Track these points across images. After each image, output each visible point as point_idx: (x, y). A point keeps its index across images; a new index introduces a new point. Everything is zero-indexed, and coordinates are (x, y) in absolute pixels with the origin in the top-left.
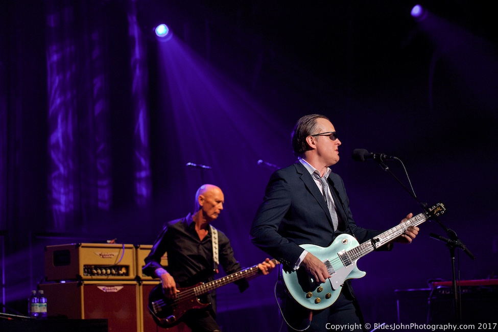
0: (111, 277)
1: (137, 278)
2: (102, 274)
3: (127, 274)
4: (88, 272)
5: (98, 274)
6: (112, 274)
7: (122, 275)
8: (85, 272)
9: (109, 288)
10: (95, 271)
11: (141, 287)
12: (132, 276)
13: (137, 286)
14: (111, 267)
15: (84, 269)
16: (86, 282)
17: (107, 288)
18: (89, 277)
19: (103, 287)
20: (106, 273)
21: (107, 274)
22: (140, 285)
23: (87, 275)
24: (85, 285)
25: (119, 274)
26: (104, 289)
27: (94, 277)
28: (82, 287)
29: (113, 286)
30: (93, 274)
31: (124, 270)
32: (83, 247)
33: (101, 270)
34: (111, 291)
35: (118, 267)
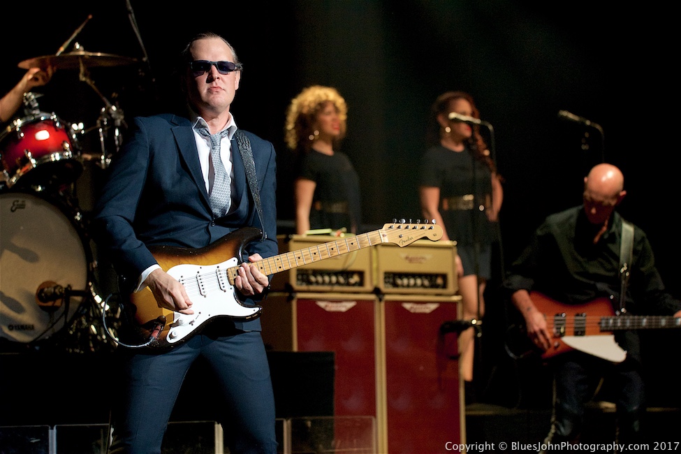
0: (337, 288)
1: (377, 291)
2: (323, 283)
3: (361, 283)
4: (303, 280)
5: (317, 283)
6: (338, 283)
7: (354, 285)
8: (298, 279)
9: (334, 305)
10: (313, 279)
11: (383, 304)
12: (368, 286)
13: (377, 304)
14: (337, 273)
15: (298, 275)
16: (300, 295)
18: (304, 287)
19: (326, 303)
21: (330, 283)
22: (380, 300)
23: (301, 284)
24: (300, 300)
25: (348, 284)
26: (326, 306)
27: (312, 288)
28: (294, 304)
29: (340, 302)
30: (309, 283)
31: (355, 279)
32: (295, 241)
33: (323, 277)
34: (338, 309)
35: (347, 274)
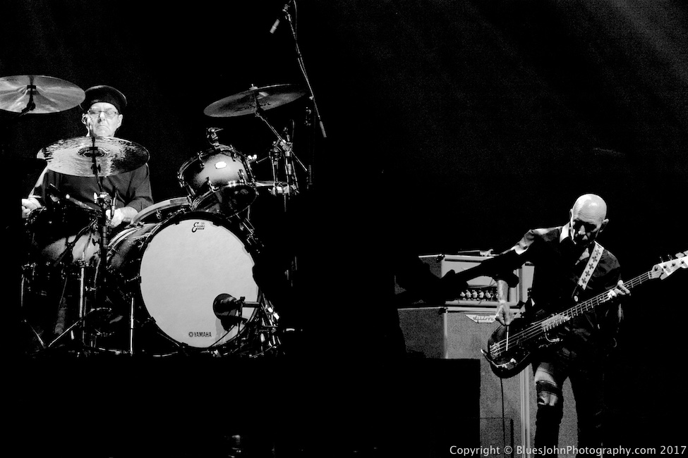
0: (484, 302)
2: (472, 297)
5: (467, 298)
6: (485, 297)
9: (482, 317)
10: (463, 294)
14: (485, 289)
16: (450, 309)
17: (479, 317)
18: (455, 301)
19: (475, 316)
20: (478, 296)
21: (479, 298)
24: (450, 312)
26: (475, 319)
27: (461, 302)
28: (446, 315)
29: (488, 315)
30: (460, 297)
32: (446, 260)
33: (472, 293)
34: (485, 321)
